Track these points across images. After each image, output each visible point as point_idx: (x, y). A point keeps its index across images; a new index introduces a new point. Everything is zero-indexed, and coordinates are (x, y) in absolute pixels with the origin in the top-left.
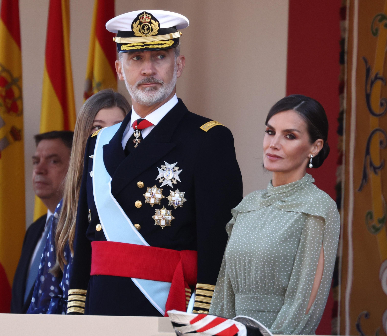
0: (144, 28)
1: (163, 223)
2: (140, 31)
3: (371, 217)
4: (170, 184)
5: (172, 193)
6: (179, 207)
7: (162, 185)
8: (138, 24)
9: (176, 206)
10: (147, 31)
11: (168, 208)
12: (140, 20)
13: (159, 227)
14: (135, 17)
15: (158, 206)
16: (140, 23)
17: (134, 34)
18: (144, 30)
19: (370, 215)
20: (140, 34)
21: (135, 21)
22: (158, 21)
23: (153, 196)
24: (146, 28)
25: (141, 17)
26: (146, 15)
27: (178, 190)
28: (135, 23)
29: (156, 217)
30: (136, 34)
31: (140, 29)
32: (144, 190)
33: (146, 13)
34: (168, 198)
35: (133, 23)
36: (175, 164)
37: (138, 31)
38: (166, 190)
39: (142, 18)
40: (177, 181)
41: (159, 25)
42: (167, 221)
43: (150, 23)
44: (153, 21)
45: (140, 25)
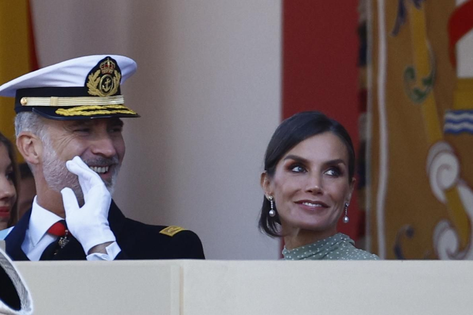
0: (106, 83)
2: (98, 87)
3: (413, 77)
8: (97, 75)
10: (108, 88)
12: (102, 69)
14: (95, 64)
17: (89, 92)
18: (105, 85)
19: (411, 72)
20: (97, 92)
21: (93, 71)
25: (103, 65)
26: (110, 63)
28: (92, 74)
30: (90, 92)
31: (99, 84)
35: (90, 74)
37: (96, 87)
39: (105, 67)
43: (113, 75)
44: (116, 72)
45: (99, 78)
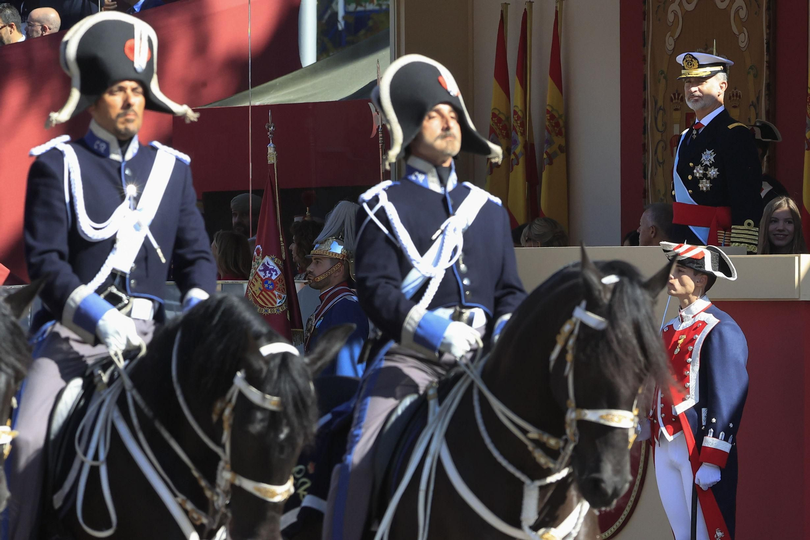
1: (705, 189)
4: (708, 164)
5: (709, 169)
6: (714, 178)
7: (704, 164)
9: (712, 177)
10: (691, 66)
11: (708, 179)
13: (703, 191)
15: (701, 178)
16: (686, 61)
20: (687, 68)
22: (697, 60)
23: (698, 171)
24: (689, 64)
27: (713, 167)
29: (700, 185)
31: (686, 65)
32: (694, 168)
33: (689, 54)
34: (707, 172)
36: (712, 151)
38: (706, 168)
40: (712, 161)
41: (698, 62)
42: (707, 188)
43: (692, 61)
44: (693, 60)
